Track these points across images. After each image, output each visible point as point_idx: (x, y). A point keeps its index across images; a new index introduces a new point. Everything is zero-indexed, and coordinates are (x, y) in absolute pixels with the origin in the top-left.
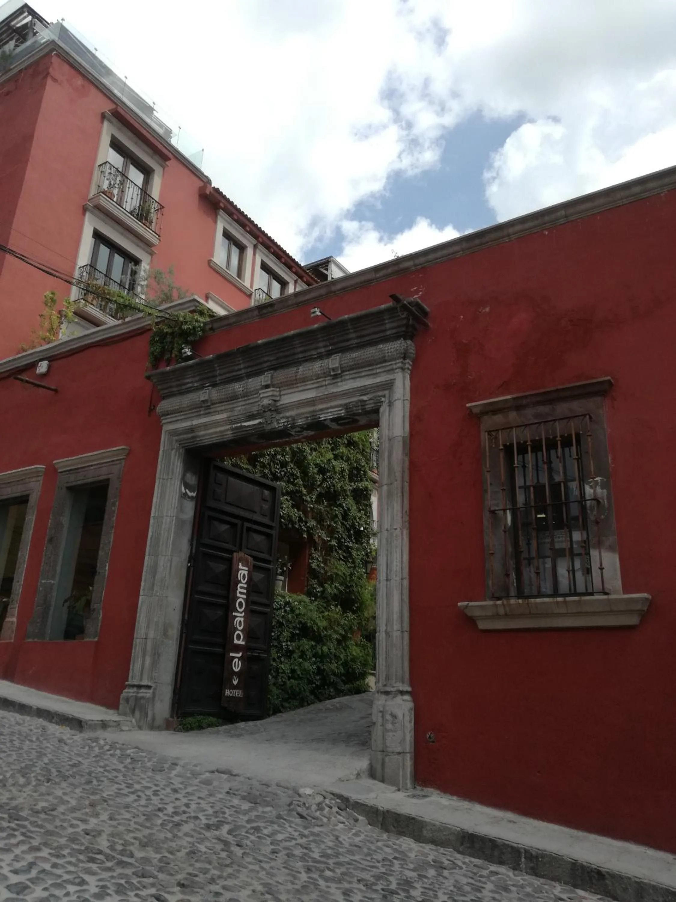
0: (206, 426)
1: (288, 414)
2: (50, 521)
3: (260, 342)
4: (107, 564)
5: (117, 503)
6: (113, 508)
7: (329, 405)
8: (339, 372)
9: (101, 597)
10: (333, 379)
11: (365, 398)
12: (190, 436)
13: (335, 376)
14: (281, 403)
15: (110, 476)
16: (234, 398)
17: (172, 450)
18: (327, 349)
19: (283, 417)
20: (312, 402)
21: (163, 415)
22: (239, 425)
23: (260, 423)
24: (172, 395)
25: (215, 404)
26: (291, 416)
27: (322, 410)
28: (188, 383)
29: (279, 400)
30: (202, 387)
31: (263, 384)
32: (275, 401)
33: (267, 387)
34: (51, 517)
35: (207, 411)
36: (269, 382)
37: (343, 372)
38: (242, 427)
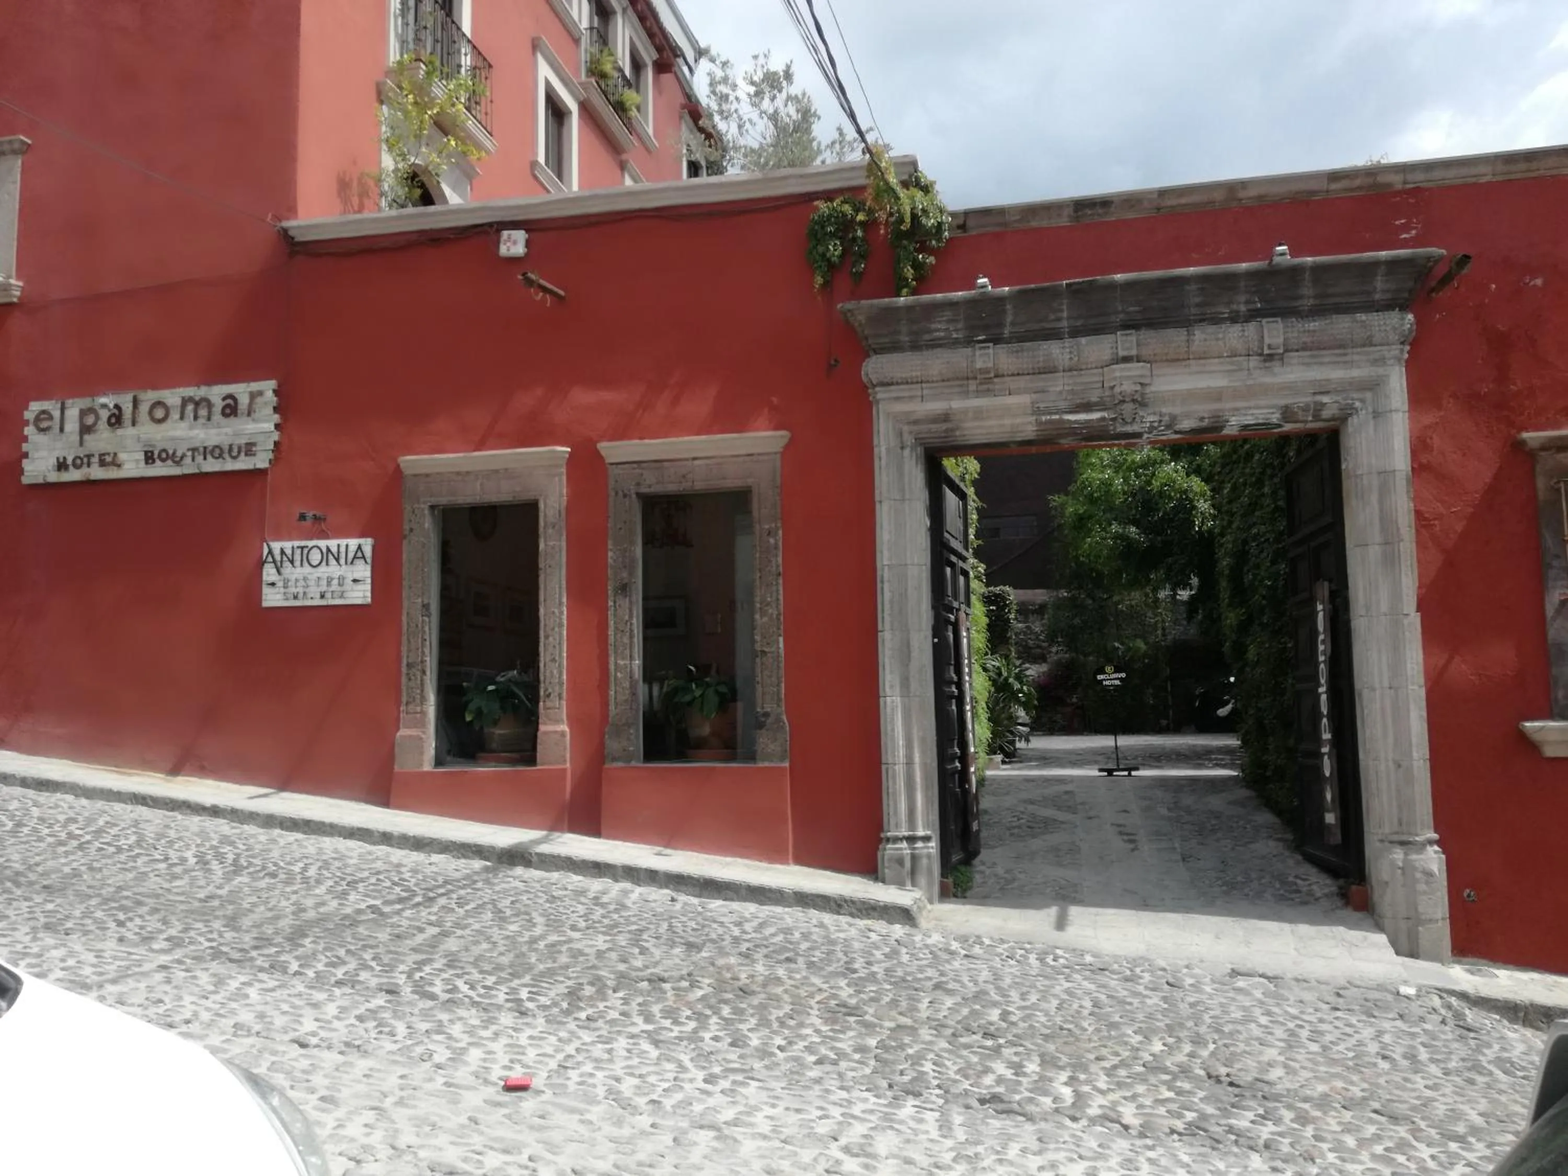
0: (979, 414)
1: (1164, 410)
2: (610, 554)
3: (1119, 277)
4: (781, 639)
5: (780, 532)
6: (772, 541)
7: (1252, 404)
8: (1281, 351)
9: (779, 693)
10: (1265, 361)
11: (1325, 399)
12: (944, 426)
13: (1270, 358)
14: (1153, 388)
15: (750, 481)
16: (1049, 370)
17: (902, 448)
18: (1251, 307)
19: (1155, 414)
20: (1217, 395)
21: (883, 384)
22: (1057, 417)
23: (1103, 419)
24: (895, 347)
25: (1003, 376)
26: (1170, 414)
27: (1237, 409)
28: (938, 330)
29: (1149, 384)
30: (969, 342)
31: (1122, 353)
32: (1141, 384)
33: (1126, 359)
34: (610, 547)
35: (985, 387)
36: (1134, 352)
37: (1286, 351)
38: (1061, 421)
